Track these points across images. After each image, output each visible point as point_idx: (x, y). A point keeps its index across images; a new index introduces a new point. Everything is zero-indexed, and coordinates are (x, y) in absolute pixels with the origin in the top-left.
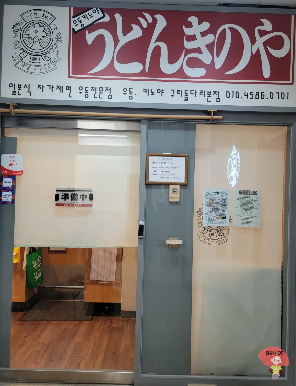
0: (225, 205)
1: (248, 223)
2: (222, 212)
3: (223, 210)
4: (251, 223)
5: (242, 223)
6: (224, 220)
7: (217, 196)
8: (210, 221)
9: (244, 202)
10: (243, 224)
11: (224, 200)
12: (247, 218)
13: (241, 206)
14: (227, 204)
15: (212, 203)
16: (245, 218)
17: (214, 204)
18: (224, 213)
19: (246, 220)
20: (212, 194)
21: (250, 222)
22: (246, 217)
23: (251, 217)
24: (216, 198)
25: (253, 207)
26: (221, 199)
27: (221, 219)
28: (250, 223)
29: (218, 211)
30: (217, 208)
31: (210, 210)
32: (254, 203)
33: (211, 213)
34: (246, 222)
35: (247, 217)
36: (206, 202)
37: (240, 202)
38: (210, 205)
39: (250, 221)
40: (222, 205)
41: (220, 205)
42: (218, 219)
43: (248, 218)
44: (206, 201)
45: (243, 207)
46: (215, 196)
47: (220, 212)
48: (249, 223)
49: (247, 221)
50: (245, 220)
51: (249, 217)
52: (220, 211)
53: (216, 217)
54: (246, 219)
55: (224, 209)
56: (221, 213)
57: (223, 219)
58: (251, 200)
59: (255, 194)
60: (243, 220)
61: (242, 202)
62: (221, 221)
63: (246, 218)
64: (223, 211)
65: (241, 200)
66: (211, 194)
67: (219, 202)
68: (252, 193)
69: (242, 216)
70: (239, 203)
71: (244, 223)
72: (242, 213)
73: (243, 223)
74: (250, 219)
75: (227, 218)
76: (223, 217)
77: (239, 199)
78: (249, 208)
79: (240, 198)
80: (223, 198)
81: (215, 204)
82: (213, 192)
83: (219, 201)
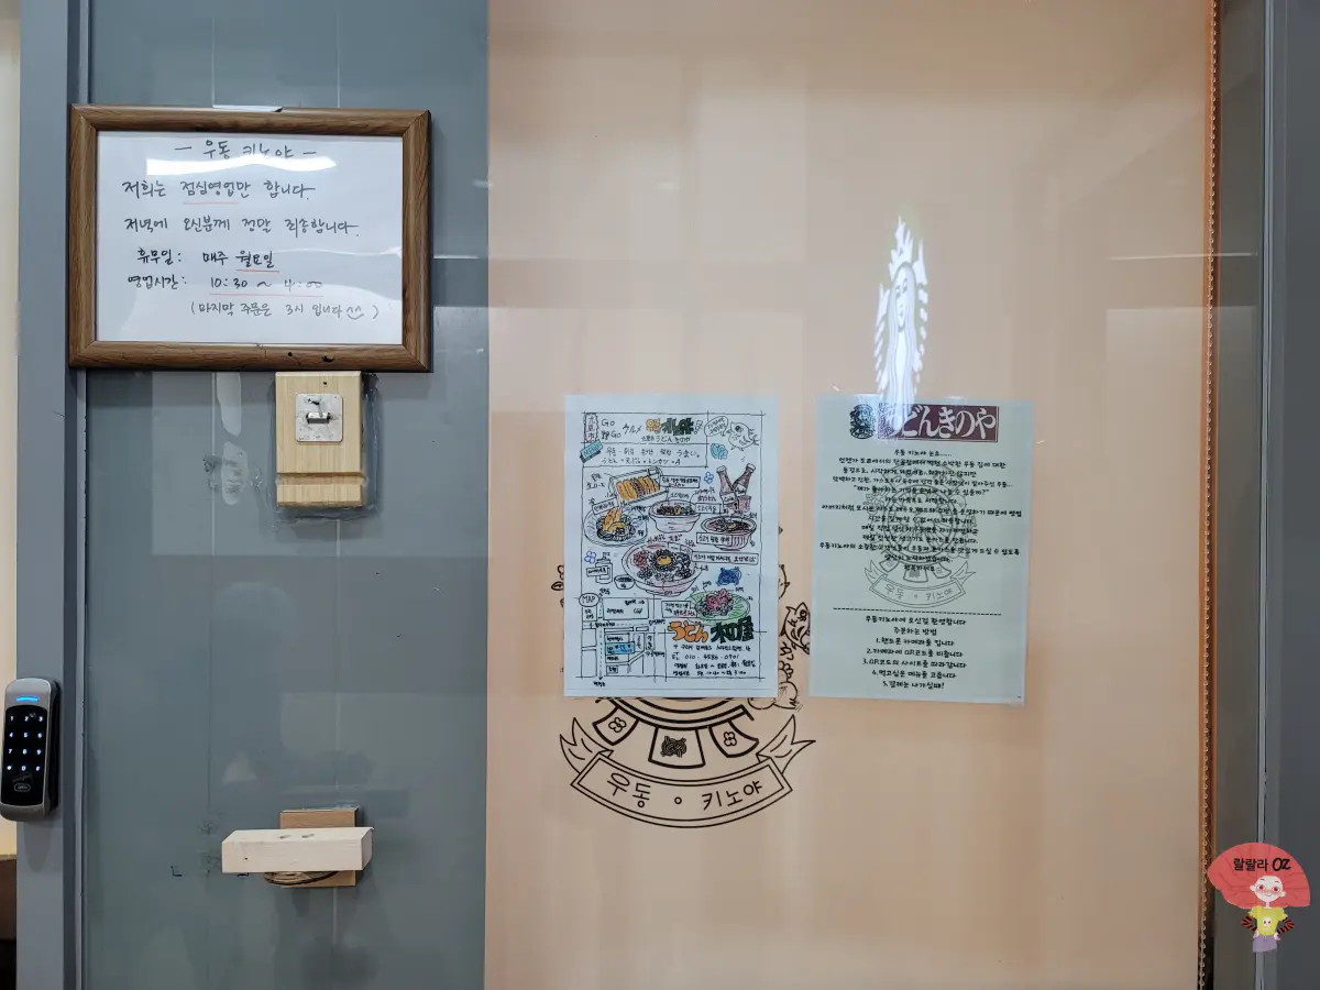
0: (742, 527)
1: (930, 670)
2: (719, 583)
3: (729, 567)
4: (954, 670)
5: (878, 667)
6: (737, 643)
7: (674, 456)
8: (623, 658)
9: (890, 495)
10: (892, 678)
11: (733, 488)
12: (923, 626)
13: (868, 532)
14: (757, 521)
15: (637, 513)
16: (906, 625)
17: (651, 524)
18: (731, 587)
19: (915, 647)
20: (638, 437)
21: (942, 659)
22: (908, 617)
23: (950, 622)
24: (665, 472)
25: (970, 536)
26: (709, 479)
27: (708, 643)
28: (945, 670)
29: (686, 574)
30: (673, 548)
31: (618, 571)
32: (973, 502)
33: (629, 594)
34: (913, 658)
35: (918, 621)
36: (588, 508)
37: (860, 498)
38: (619, 531)
39: (943, 648)
40: (720, 524)
41: (698, 528)
42: (683, 642)
43: (931, 626)
44: (589, 494)
45: (886, 543)
46: (657, 455)
47: (699, 583)
48: (937, 669)
49: (923, 647)
50: (903, 647)
51: (934, 621)
52: (705, 577)
53: (671, 628)
54: (912, 636)
55: (732, 556)
56: (714, 588)
57: (728, 643)
58: (950, 482)
59: (977, 428)
60: (888, 646)
61: (880, 498)
62: (713, 652)
63: (914, 626)
64: (728, 576)
65: (870, 485)
66: (626, 437)
67: (695, 499)
68: (955, 423)
69: (878, 615)
70: (851, 508)
71: (899, 668)
72: (882, 587)
73: (892, 668)
74: (944, 632)
75: (755, 628)
76: (727, 620)
77: (849, 474)
78: (935, 544)
79: (858, 465)
80: (722, 473)
81: (663, 521)
82: (640, 421)
83: (689, 490)
